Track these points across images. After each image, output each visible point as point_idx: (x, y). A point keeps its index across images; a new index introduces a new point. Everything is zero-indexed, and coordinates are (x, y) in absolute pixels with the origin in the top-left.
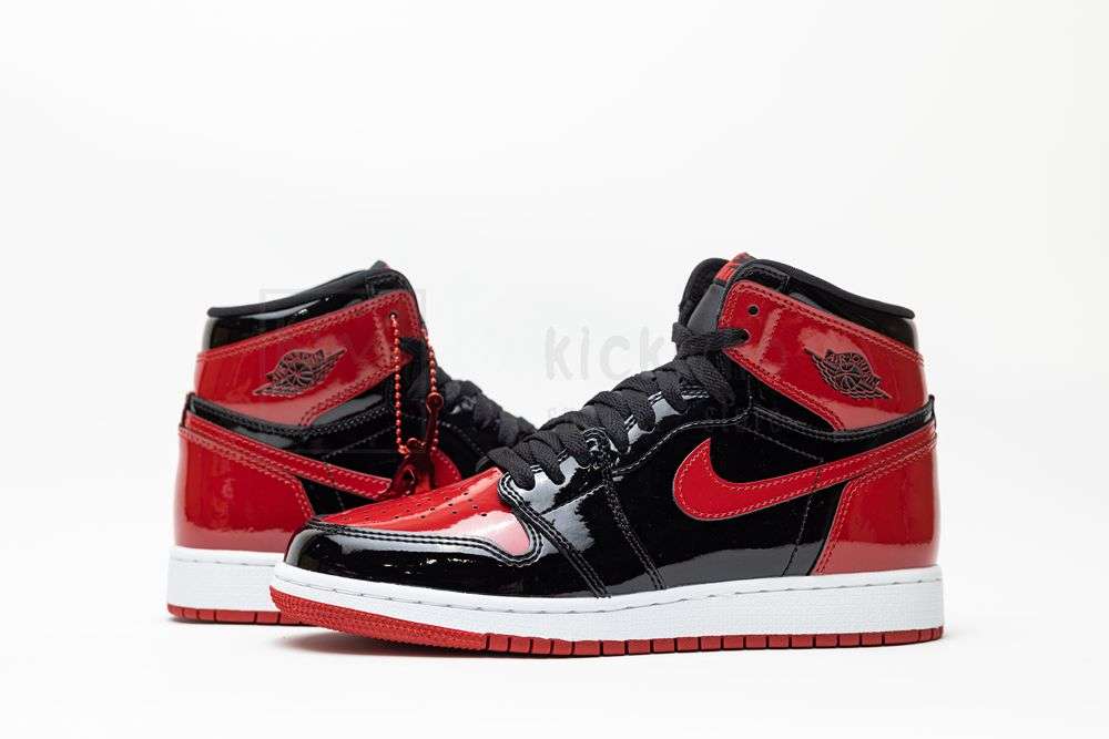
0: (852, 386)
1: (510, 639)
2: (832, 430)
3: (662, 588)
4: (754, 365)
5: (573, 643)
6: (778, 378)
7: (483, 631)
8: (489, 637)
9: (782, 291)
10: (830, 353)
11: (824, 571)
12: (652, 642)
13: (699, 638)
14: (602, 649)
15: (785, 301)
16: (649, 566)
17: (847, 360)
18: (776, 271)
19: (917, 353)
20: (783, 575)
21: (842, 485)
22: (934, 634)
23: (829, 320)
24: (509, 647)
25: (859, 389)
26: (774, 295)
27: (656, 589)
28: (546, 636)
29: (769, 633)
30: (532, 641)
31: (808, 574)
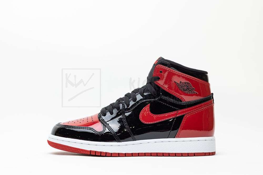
0: (187, 90)
1: (96, 152)
2: (182, 102)
3: (135, 140)
4: (162, 85)
5: (111, 153)
6: (168, 89)
7: (89, 150)
8: (90, 151)
9: (168, 67)
10: (181, 82)
11: (178, 137)
12: (132, 154)
13: (145, 153)
14: (119, 155)
15: (169, 69)
16: (132, 135)
17: (185, 84)
18: (166, 62)
19: (209, 83)
20: (168, 138)
21: (184, 115)
22: (213, 154)
23: (180, 74)
24: (95, 154)
25: (189, 91)
26: (166, 68)
27: (134, 141)
28: (104, 151)
29: (163, 152)
30: (101, 152)
31: (174, 138)
